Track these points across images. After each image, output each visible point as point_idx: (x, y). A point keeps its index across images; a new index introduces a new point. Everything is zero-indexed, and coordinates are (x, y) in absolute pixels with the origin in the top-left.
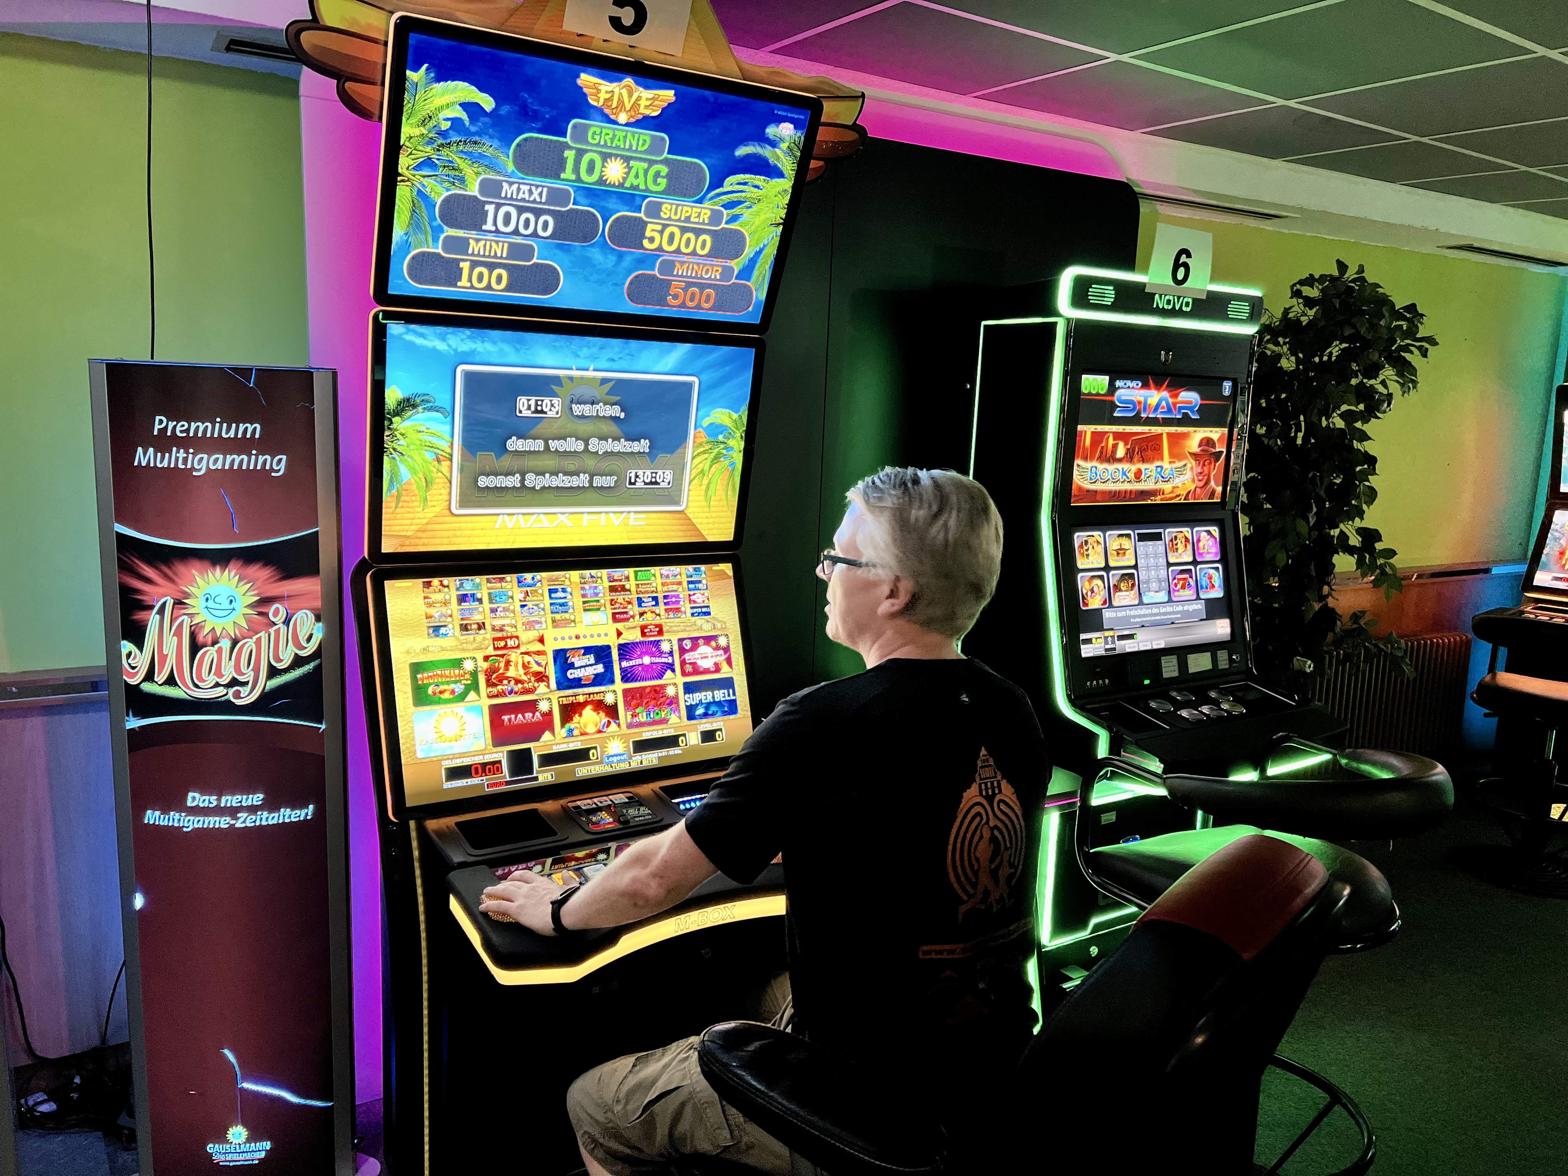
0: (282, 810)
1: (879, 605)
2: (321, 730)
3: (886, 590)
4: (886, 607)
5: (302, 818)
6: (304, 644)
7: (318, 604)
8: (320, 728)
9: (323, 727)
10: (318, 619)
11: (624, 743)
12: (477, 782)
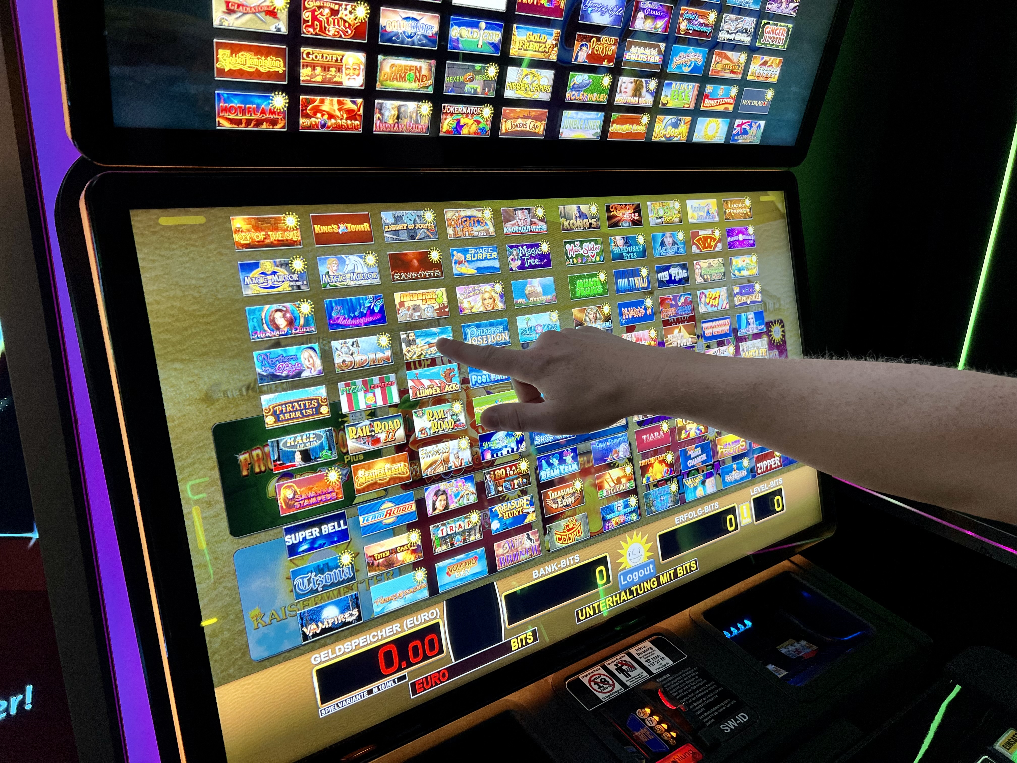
2: (32, 542)
5: (11, 714)
8: (30, 538)
9: (35, 536)
11: (647, 542)
12: (391, 685)
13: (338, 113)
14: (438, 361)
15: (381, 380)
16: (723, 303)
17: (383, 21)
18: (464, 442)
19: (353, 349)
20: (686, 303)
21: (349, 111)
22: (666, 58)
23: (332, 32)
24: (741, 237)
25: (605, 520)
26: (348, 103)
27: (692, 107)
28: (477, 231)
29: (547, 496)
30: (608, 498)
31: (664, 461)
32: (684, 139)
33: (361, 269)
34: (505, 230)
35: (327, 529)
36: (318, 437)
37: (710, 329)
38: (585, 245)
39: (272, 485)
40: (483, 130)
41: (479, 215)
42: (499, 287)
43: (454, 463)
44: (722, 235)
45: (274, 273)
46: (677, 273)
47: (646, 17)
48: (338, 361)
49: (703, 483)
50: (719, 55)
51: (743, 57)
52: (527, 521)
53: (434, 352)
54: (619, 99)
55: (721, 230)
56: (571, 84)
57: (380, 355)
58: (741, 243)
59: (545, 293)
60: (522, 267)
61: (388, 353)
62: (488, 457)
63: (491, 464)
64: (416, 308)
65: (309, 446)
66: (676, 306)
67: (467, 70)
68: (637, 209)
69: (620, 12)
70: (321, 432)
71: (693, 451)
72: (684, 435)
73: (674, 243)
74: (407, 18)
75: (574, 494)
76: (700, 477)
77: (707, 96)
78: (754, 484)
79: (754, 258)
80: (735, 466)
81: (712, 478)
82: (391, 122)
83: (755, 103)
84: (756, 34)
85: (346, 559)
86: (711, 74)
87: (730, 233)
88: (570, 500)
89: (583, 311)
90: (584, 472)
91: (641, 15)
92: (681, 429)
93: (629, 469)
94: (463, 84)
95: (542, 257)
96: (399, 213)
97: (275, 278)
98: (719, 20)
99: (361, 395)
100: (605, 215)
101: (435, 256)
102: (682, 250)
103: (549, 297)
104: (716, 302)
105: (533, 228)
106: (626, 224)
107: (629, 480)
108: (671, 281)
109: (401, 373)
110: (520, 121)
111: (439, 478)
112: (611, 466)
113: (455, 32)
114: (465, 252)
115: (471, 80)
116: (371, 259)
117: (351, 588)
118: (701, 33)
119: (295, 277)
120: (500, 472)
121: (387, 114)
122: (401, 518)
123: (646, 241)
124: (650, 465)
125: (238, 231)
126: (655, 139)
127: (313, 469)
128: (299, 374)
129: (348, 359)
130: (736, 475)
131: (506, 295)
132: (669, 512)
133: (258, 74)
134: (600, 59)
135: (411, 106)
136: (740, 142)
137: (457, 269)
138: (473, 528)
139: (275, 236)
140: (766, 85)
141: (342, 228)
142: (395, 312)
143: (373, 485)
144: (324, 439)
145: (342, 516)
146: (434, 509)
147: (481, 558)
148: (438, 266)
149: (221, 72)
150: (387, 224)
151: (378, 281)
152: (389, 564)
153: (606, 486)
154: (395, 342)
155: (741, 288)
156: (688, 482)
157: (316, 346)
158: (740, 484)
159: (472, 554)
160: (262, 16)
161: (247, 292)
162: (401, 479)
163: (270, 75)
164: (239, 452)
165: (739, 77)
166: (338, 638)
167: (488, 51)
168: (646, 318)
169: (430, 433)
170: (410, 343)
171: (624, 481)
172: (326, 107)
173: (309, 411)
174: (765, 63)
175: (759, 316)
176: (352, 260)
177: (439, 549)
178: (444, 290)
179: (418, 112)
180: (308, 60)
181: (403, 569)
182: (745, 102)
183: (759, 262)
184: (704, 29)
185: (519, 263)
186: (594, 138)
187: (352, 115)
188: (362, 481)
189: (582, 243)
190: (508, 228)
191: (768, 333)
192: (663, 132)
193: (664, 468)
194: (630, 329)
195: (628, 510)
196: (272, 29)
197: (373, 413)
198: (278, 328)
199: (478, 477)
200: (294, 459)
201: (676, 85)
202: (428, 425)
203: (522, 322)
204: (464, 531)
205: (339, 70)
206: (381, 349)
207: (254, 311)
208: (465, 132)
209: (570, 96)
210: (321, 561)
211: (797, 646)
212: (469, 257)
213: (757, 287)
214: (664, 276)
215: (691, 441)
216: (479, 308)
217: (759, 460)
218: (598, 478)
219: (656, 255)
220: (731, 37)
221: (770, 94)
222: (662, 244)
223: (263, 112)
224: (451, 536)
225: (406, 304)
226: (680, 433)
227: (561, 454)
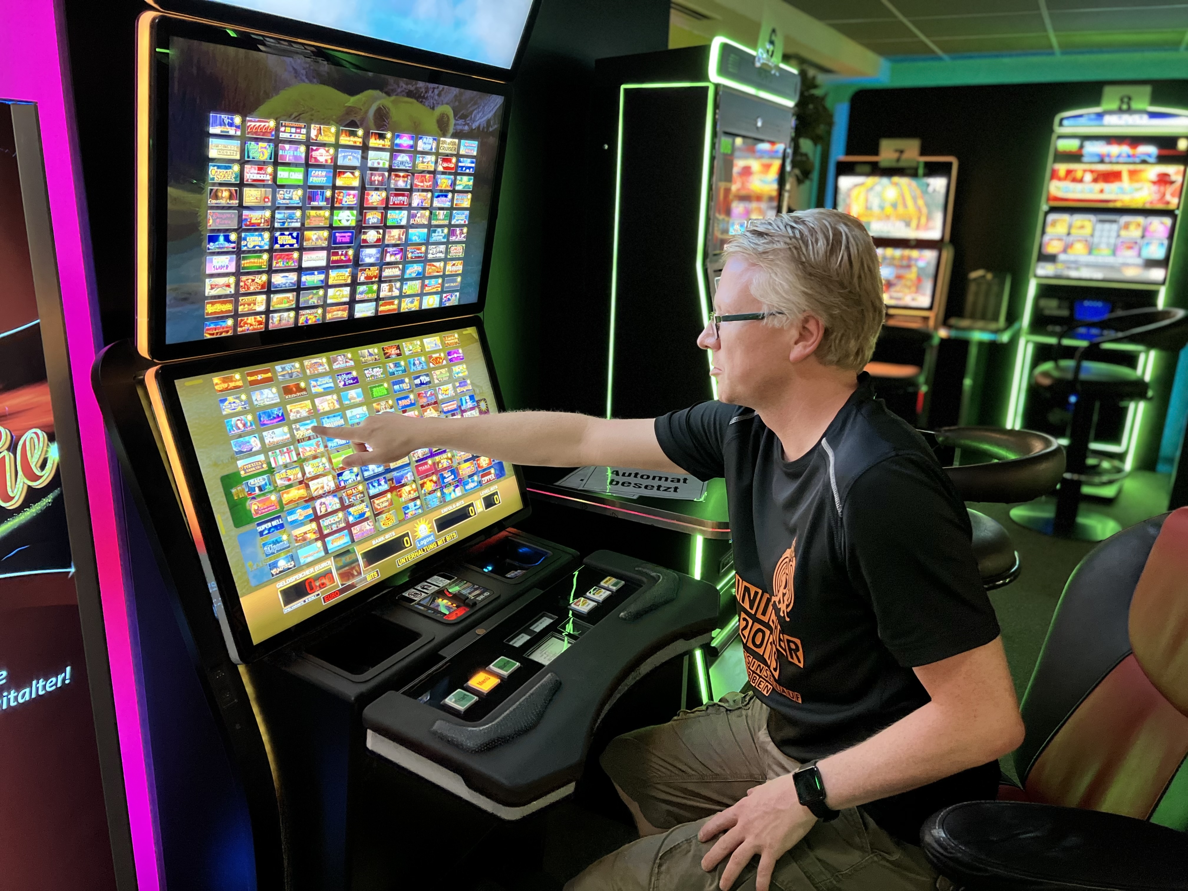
0: (34, 682)
1: (790, 349)
2: (71, 574)
3: (794, 334)
4: (797, 351)
5: (59, 685)
6: (38, 472)
7: (50, 419)
8: (69, 572)
9: (72, 570)
10: (51, 438)
11: (429, 524)
12: (314, 598)
13: (254, 323)
14: (312, 437)
15: (287, 449)
16: (451, 393)
17: (273, 280)
18: (330, 477)
19: (273, 435)
20: (432, 395)
21: (259, 321)
22: (403, 271)
23: (252, 289)
24: (455, 355)
25: (405, 514)
26: (258, 318)
27: (419, 292)
28: (321, 369)
29: (374, 503)
30: (406, 502)
31: (431, 481)
32: (417, 309)
33: (271, 396)
34: (334, 367)
35: (274, 523)
36: (264, 479)
37: (446, 407)
38: (375, 370)
39: (248, 503)
40: (318, 320)
41: (320, 361)
42: (335, 397)
43: (326, 489)
44: (445, 356)
45: (234, 402)
46: (425, 379)
47: (391, 255)
48: (267, 442)
49: (454, 491)
50: (429, 265)
51: (442, 264)
52: (366, 516)
53: (310, 433)
54: (382, 295)
55: (444, 353)
56: (358, 291)
57: (285, 437)
58: (457, 358)
59: (358, 397)
60: (345, 385)
61: (288, 436)
62: (343, 484)
63: (344, 488)
64: (298, 412)
65: (261, 484)
66: (426, 396)
67: (310, 294)
68: (398, 348)
69: (378, 255)
70: (265, 477)
71: (447, 474)
72: (440, 466)
73: (420, 363)
74: (284, 277)
75: (387, 501)
76: (452, 488)
77: (426, 286)
78: (482, 490)
79: (465, 366)
80: (470, 480)
81: (459, 488)
82: (277, 323)
83: (452, 284)
84: (447, 252)
85: (285, 537)
86: (427, 275)
87: (449, 354)
88: (386, 504)
89: (378, 404)
90: (391, 490)
91: (388, 255)
92: (438, 463)
93: (414, 486)
94: (308, 300)
95: (355, 379)
96: (283, 366)
97: (235, 405)
98: (427, 249)
99: (279, 457)
100: (382, 352)
101: (303, 385)
102: (425, 367)
103: (361, 399)
104: (447, 393)
105: (348, 364)
106: (394, 356)
107: (415, 491)
108: (422, 384)
109: (295, 445)
110: (335, 313)
111: (320, 497)
112: (403, 485)
113: (304, 278)
114: (317, 381)
115: (312, 298)
116: (274, 390)
117: (289, 551)
118: (419, 257)
119: (243, 403)
120: (350, 492)
121: (275, 320)
122: (306, 517)
123: (406, 364)
124: (424, 483)
125: (217, 384)
126: (402, 311)
127: (264, 494)
128: (251, 450)
129: (271, 440)
130: (471, 485)
131: (339, 400)
132: (438, 508)
133: (222, 312)
134: (371, 278)
135: (285, 314)
136: (447, 305)
137: (314, 390)
138: (341, 520)
139: (232, 385)
140: (458, 275)
141: (259, 377)
142: (289, 415)
143: (291, 501)
144: (266, 480)
145: (278, 517)
146: (321, 512)
147: (346, 536)
148: (305, 390)
149: (208, 314)
150: (279, 372)
151: (279, 400)
152: (304, 539)
153: (403, 495)
154: (291, 430)
155: (460, 383)
156: (445, 490)
157: (256, 435)
158: (474, 490)
159: (342, 533)
160: (224, 288)
161: (224, 413)
162: (304, 498)
163: (227, 312)
164: (232, 488)
165: (441, 274)
166: (288, 576)
167: (320, 284)
168: (412, 404)
169: (313, 474)
170: (298, 430)
171: (412, 492)
172: (249, 321)
173: (259, 467)
174: (454, 265)
175: (472, 397)
176: (266, 391)
177: (326, 532)
178: (309, 401)
179: (289, 317)
180: (242, 302)
181: (311, 542)
182: (446, 285)
183: (467, 368)
184: (420, 255)
185: (343, 383)
186: (372, 315)
187: (260, 323)
188: (286, 499)
189: (373, 369)
190: (335, 366)
191: (478, 406)
192: (406, 307)
193: (433, 484)
194: (404, 412)
195: (417, 507)
196: (228, 292)
197: (286, 466)
198: (239, 429)
199: (339, 494)
200: (255, 491)
201: (409, 283)
202: (312, 470)
203: (349, 413)
204: (336, 522)
205: (255, 304)
206: (285, 434)
207: (228, 422)
208: (310, 322)
209: (358, 297)
210: (274, 539)
211: (516, 573)
212: (319, 383)
213: (469, 382)
214: (417, 381)
215: (445, 469)
216: (327, 409)
217: (483, 476)
218: (399, 491)
219: (412, 371)
220: (434, 256)
221: (459, 279)
222: (414, 364)
223: (223, 328)
224: (331, 525)
225: (293, 411)
226: (438, 465)
227: (378, 480)
